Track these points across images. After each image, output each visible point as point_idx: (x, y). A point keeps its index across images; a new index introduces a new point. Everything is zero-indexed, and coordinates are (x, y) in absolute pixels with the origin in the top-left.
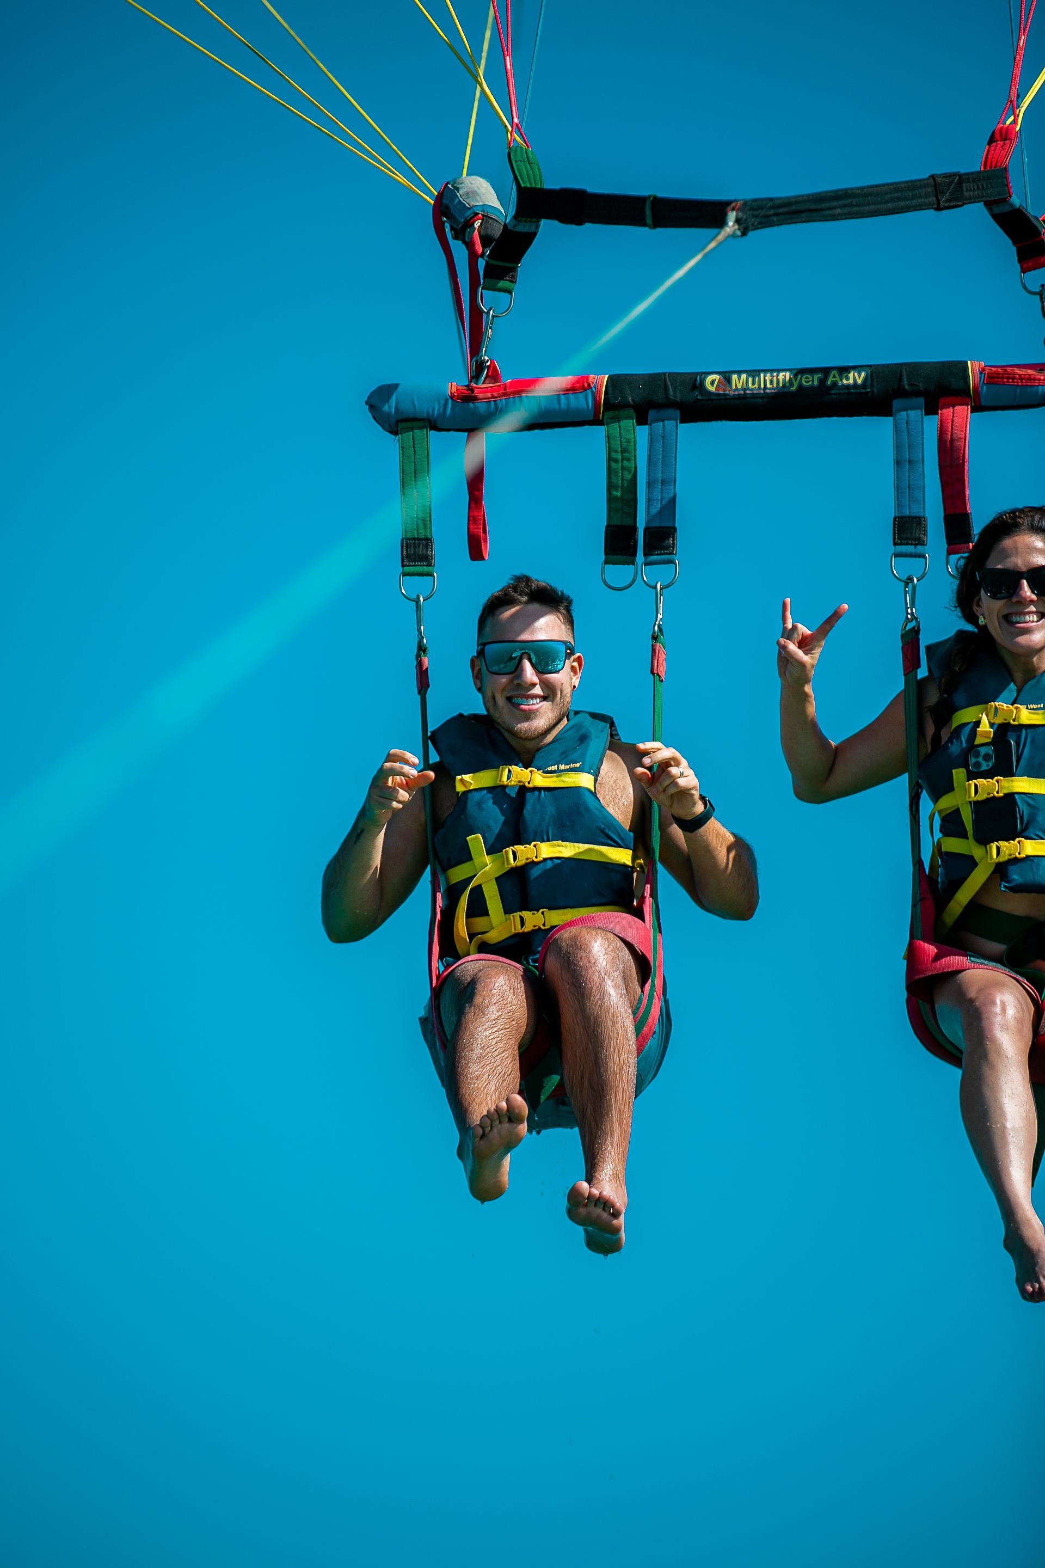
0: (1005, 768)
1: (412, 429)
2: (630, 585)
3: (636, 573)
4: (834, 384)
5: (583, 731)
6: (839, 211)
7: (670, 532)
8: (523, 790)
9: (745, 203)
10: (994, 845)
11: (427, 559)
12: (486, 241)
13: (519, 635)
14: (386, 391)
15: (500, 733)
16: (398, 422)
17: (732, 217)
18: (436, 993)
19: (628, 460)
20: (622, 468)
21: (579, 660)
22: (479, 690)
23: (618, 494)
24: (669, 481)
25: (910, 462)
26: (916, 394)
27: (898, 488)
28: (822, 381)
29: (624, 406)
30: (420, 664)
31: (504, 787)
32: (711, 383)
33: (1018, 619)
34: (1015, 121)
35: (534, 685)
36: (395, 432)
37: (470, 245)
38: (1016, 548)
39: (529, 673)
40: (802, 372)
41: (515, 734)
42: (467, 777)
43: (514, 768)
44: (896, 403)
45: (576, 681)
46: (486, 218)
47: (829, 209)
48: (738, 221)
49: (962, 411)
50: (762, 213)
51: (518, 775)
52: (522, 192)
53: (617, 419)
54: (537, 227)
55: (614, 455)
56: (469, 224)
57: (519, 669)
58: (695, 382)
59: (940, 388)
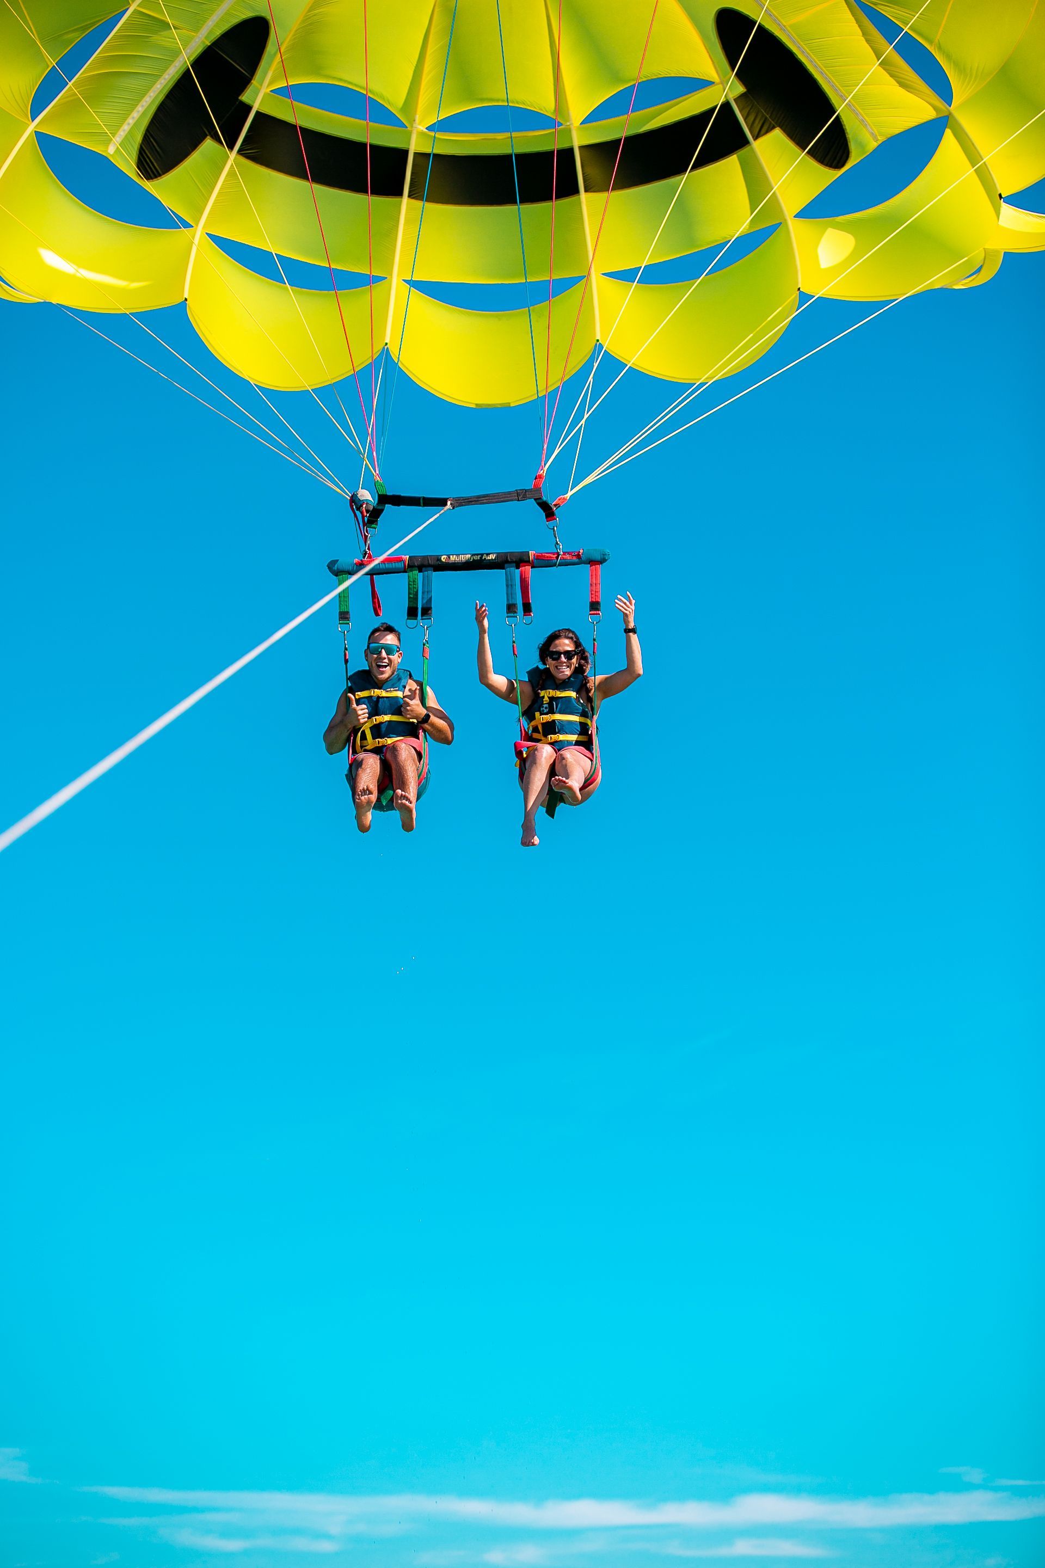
0: (551, 711)
1: (342, 575)
2: (416, 627)
3: (417, 623)
4: (485, 559)
5: (400, 677)
6: (485, 501)
7: (430, 609)
8: (379, 697)
9: (454, 498)
10: (549, 736)
11: (348, 619)
12: (368, 512)
13: (380, 641)
14: (334, 562)
15: (372, 677)
16: (337, 573)
17: (449, 503)
18: (351, 765)
19: (415, 584)
20: (413, 587)
21: (401, 653)
22: (367, 660)
23: (412, 596)
24: (429, 592)
25: (511, 585)
26: (512, 562)
27: (507, 594)
28: (481, 558)
29: (415, 566)
30: (345, 655)
31: (371, 697)
32: (443, 558)
33: (561, 668)
34: (543, 472)
35: (385, 658)
36: (336, 575)
37: (362, 513)
38: (560, 644)
39: (384, 654)
40: (473, 555)
41: (377, 679)
42: (359, 693)
43: (376, 690)
44: (506, 565)
45: (400, 660)
46: (367, 504)
47: (481, 500)
48: (451, 504)
49: (528, 568)
50: (459, 501)
51: (377, 692)
52: (379, 496)
53: (412, 571)
54: (385, 507)
55: (410, 583)
56: (362, 506)
57: (381, 652)
58: (438, 558)
59: (520, 560)
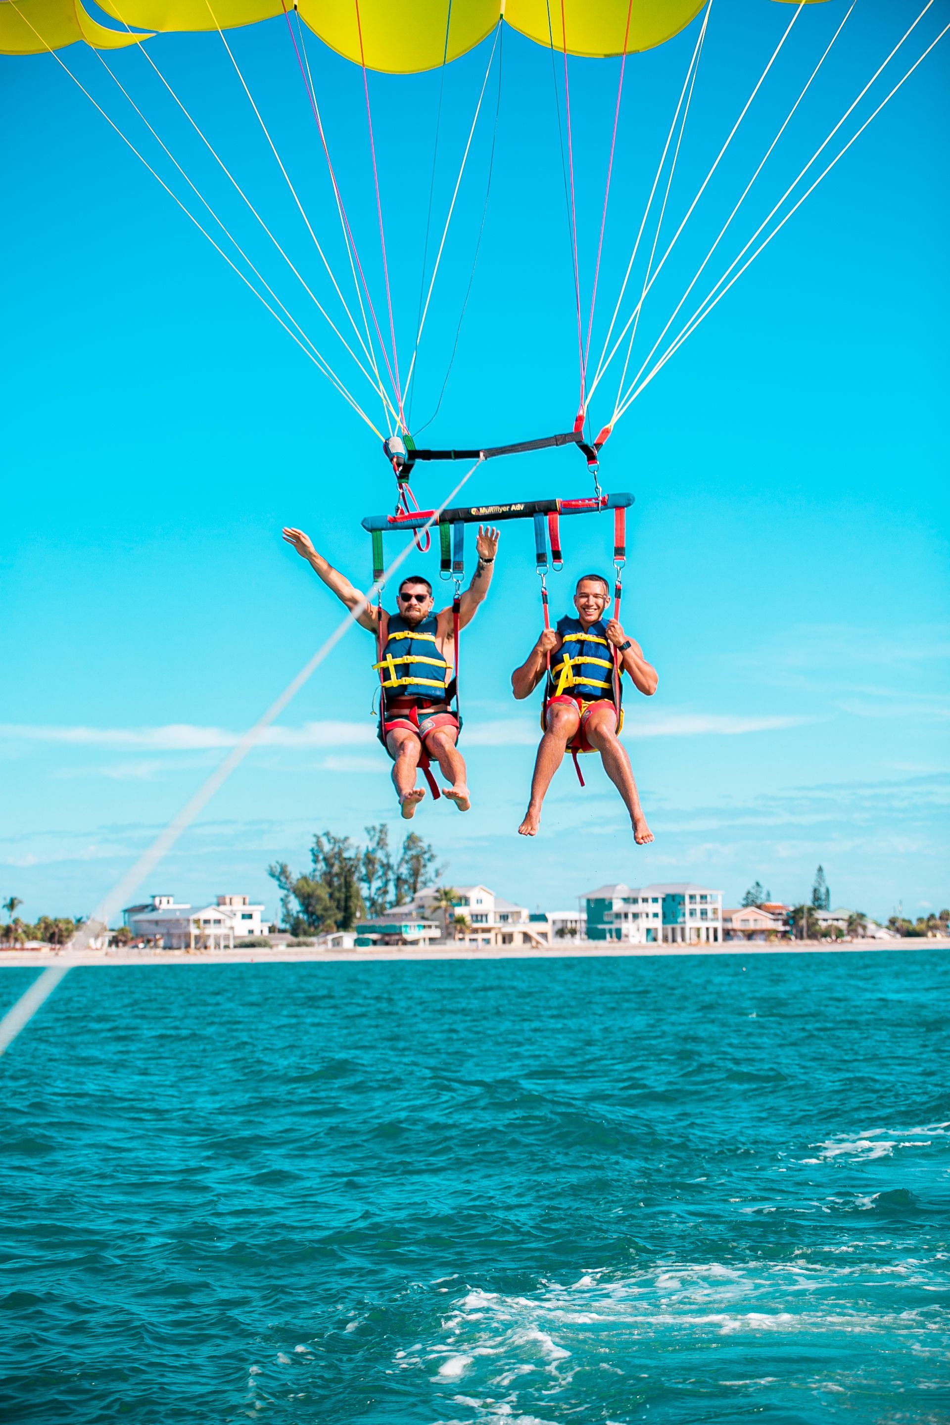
1: (376, 531)
2: (448, 577)
4: (514, 509)
9: (486, 449)
12: (400, 464)
14: (367, 519)
16: (371, 529)
17: (481, 454)
19: (448, 536)
20: (446, 538)
23: (445, 549)
25: (540, 533)
26: (541, 510)
27: (537, 544)
28: (509, 509)
29: (447, 519)
32: (474, 511)
36: (370, 532)
37: (393, 466)
40: (502, 506)
44: (534, 514)
46: (399, 456)
47: (517, 449)
48: (484, 456)
49: (556, 516)
50: (493, 452)
52: (410, 449)
53: (446, 523)
54: (416, 461)
55: (444, 535)
56: (394, 458)
58: (468, 511)
59: (548, 508)
